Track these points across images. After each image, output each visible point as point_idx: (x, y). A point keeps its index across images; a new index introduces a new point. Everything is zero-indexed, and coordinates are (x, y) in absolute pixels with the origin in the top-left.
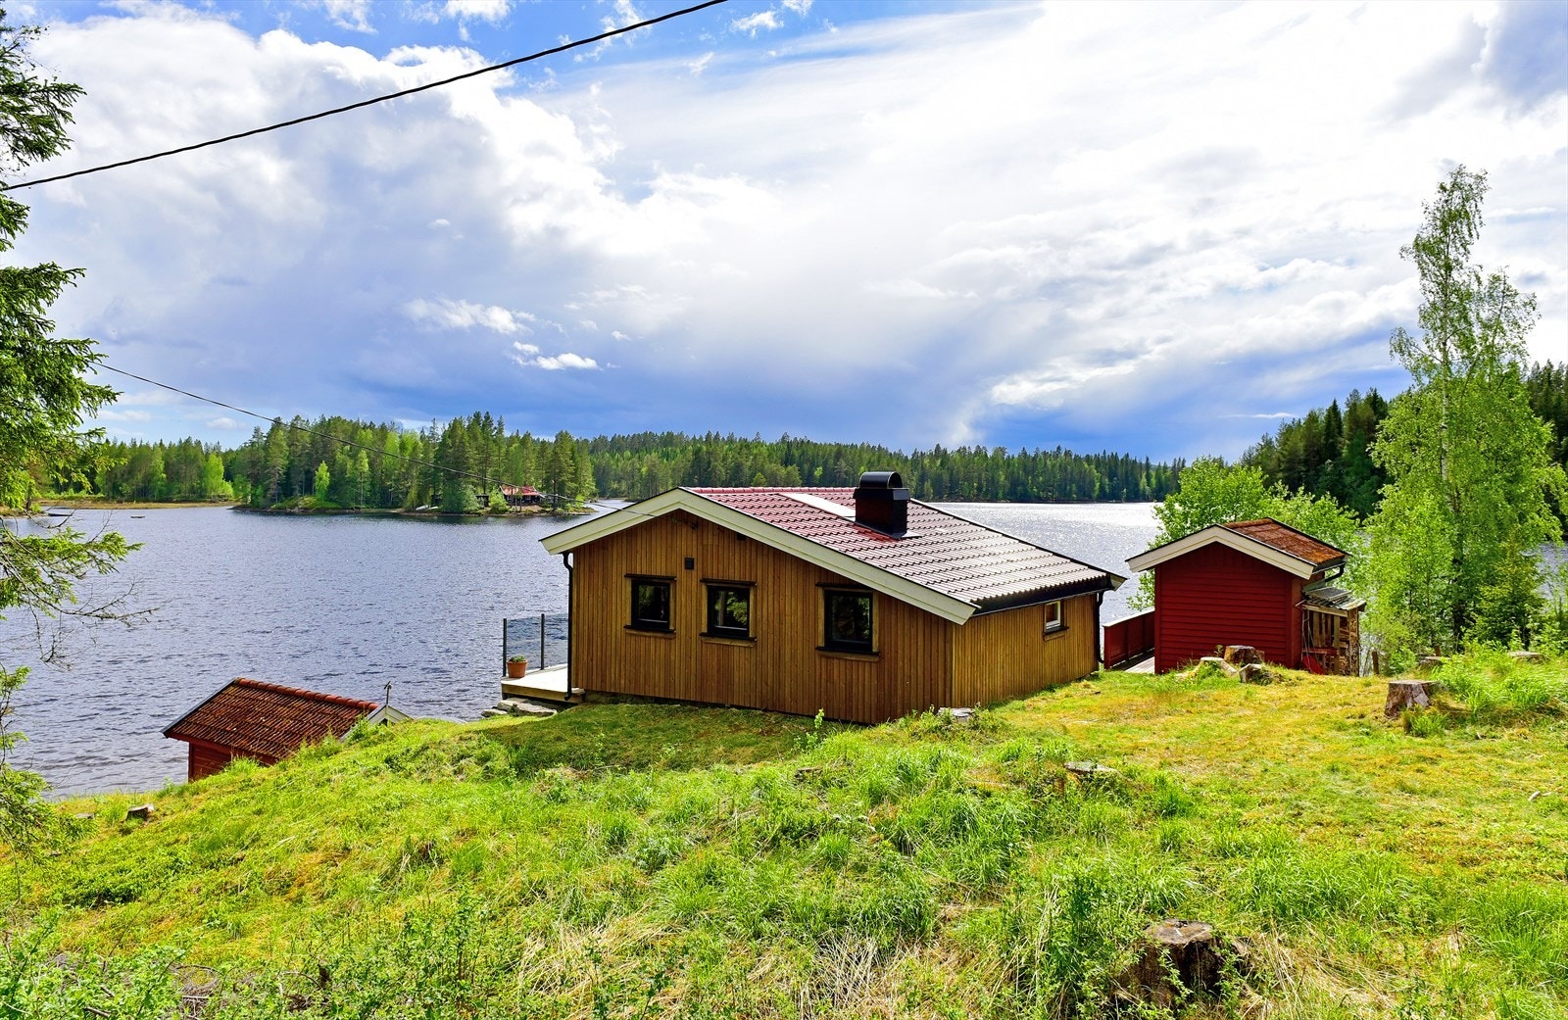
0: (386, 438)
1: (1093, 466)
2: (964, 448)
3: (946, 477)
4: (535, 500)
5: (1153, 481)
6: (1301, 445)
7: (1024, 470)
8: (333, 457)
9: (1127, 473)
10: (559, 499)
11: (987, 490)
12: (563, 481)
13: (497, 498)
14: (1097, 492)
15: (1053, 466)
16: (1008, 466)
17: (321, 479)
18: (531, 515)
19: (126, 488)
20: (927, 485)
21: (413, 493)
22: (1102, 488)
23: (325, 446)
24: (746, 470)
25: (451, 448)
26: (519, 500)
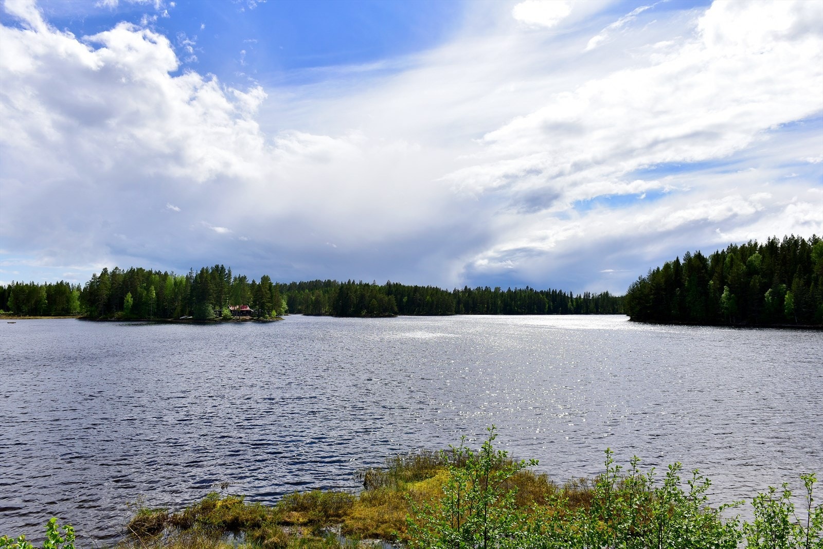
0: (166, 279)
1: (545, 296)
2: (479, 288)
3: (471, 302)
4: (248, 313)
5: (574, 303)
6: (662, 281)
7: (510, 298)
8: (136, 290)
9: (561, 299)
10: (262, 312)
11: (491, 308)
12: (264, 303)
13: (226, 312)
14: (547, 310)
15: (525, 296)
16: (502, 296)
17: (128, 302)
18: (246, 321)
19: (25, 308)
20: (461, 306)
21: (179, 309)
22: (549, 307)
23: (131, 284)
24: (367, 298)
25: (199, 284)
26: (238, 313)
